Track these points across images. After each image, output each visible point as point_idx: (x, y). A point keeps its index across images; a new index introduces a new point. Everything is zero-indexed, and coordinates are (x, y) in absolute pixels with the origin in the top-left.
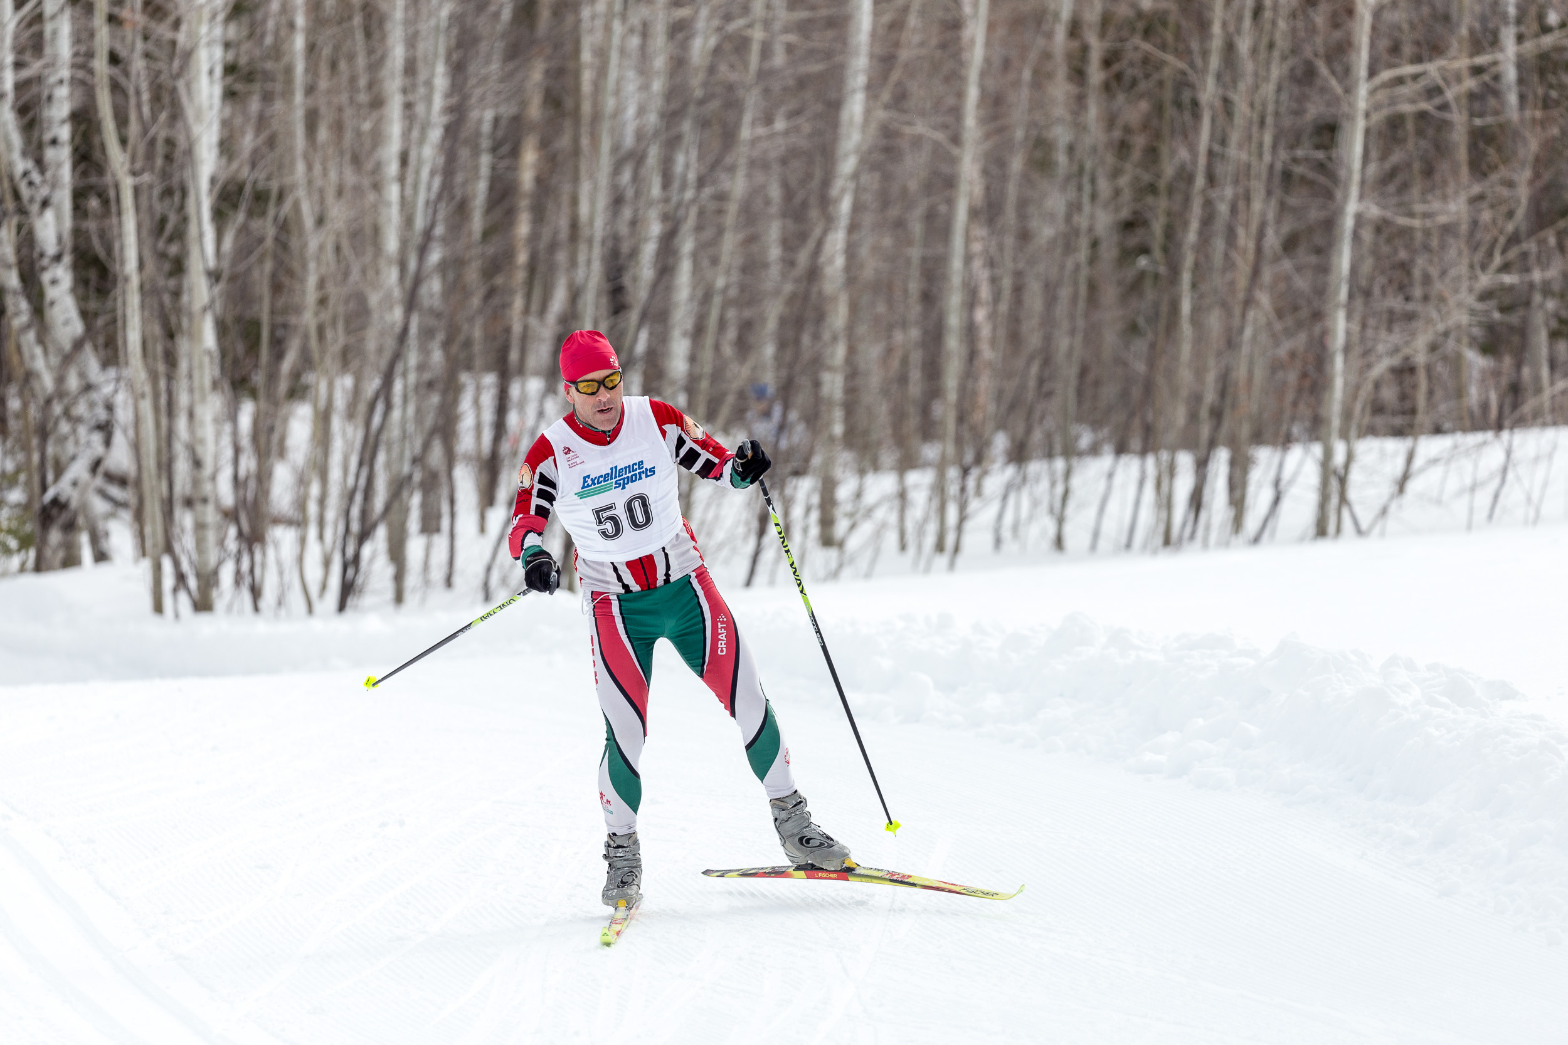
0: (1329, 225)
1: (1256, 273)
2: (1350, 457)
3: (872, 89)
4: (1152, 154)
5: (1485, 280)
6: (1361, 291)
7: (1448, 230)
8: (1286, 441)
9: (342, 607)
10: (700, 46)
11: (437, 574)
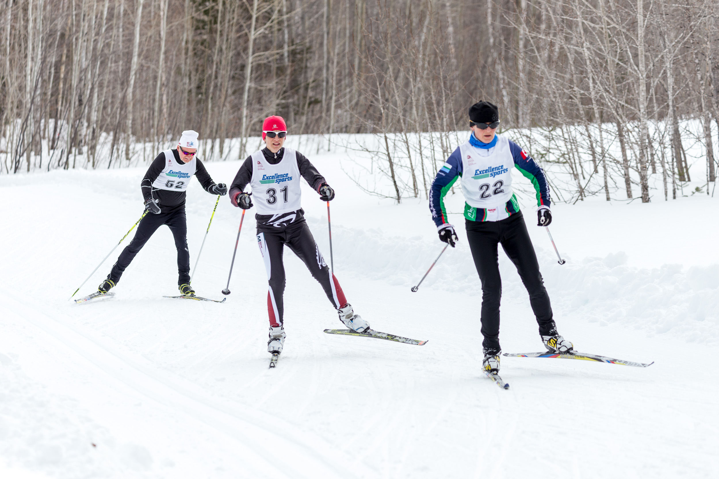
0: (243, 89)
1: (226, 98)
2: (246, 142)
3: (139, 55)
4: (203, 71)
5: (278, 101)
6: (249, 104)
7: (270, 90)
8: (232, 137)
9: (15, 172)
10: (100, 46)
11: (38, 165)
